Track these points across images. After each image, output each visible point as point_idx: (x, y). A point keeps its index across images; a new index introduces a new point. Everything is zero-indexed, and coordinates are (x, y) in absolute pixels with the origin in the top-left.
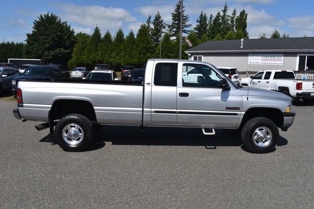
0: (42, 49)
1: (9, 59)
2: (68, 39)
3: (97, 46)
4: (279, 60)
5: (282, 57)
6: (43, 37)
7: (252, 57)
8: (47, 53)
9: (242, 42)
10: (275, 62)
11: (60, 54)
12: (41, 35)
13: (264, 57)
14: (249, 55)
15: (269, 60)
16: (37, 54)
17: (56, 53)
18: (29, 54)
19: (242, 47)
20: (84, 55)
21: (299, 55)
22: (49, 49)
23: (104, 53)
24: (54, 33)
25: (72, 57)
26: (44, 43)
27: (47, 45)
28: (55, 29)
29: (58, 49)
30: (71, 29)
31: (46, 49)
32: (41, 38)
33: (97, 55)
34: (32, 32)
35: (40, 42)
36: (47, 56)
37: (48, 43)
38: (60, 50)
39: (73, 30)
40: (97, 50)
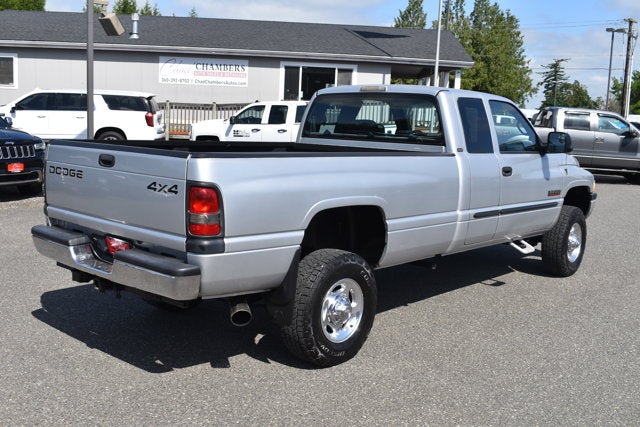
4: (239, 75)
5: (247, 68)
7: (168, 65)
9: (135, 24)
10: (229, 79)
13: (200, 66)
14: (161, 58)
15: (214, 75)
19: (135, 36)
21: (283, 64)
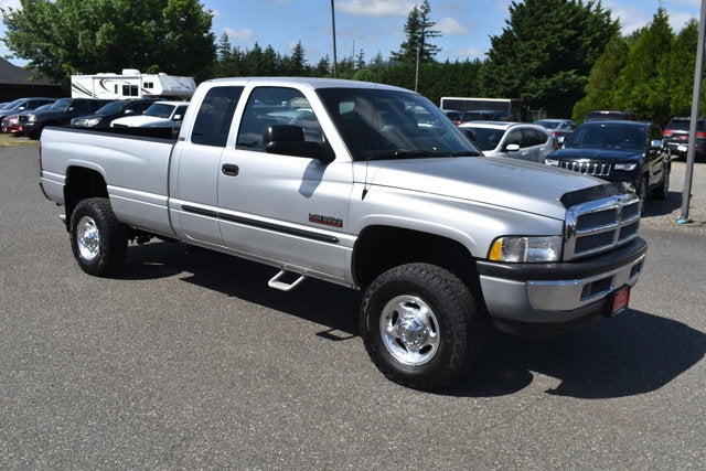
0: (520, 75)
1: (443, 98)
2: (594, 47)
3: (655, 62)
6: (528, 43)
8: (533, 84)
11: (565, 85)
12: (524, 39)
16: (507, 85)
17: (554, 83)
18: (491, 87)
20: (617, 88)
22: (538, 74)
23: (673, 82)
24: (556, 31)
25: (585, 95)
26: (527, 59)
27: (535, 64)
28: (558, 23)
29: (562, 74)
30: (613, 18)
31: (531, 74)
32: (523, 45)
33: (653, 88)
34: (502, 33)
35: (520, 55)
36: (533, 91)
37: (538, 58)
38: (565, 76)
39: (617, 21)
40: (654, 75)
